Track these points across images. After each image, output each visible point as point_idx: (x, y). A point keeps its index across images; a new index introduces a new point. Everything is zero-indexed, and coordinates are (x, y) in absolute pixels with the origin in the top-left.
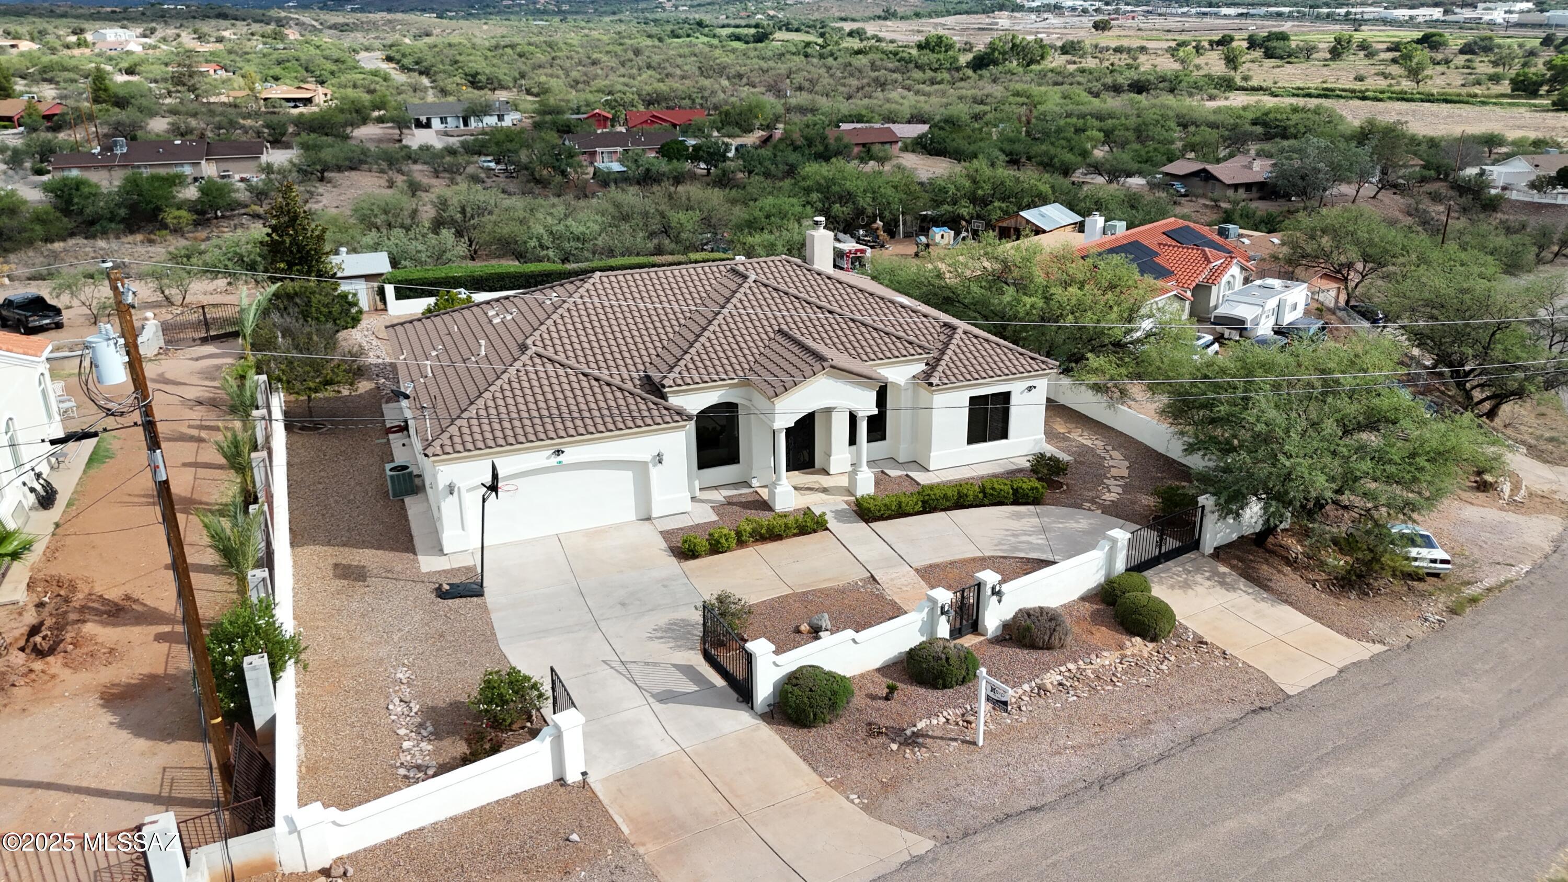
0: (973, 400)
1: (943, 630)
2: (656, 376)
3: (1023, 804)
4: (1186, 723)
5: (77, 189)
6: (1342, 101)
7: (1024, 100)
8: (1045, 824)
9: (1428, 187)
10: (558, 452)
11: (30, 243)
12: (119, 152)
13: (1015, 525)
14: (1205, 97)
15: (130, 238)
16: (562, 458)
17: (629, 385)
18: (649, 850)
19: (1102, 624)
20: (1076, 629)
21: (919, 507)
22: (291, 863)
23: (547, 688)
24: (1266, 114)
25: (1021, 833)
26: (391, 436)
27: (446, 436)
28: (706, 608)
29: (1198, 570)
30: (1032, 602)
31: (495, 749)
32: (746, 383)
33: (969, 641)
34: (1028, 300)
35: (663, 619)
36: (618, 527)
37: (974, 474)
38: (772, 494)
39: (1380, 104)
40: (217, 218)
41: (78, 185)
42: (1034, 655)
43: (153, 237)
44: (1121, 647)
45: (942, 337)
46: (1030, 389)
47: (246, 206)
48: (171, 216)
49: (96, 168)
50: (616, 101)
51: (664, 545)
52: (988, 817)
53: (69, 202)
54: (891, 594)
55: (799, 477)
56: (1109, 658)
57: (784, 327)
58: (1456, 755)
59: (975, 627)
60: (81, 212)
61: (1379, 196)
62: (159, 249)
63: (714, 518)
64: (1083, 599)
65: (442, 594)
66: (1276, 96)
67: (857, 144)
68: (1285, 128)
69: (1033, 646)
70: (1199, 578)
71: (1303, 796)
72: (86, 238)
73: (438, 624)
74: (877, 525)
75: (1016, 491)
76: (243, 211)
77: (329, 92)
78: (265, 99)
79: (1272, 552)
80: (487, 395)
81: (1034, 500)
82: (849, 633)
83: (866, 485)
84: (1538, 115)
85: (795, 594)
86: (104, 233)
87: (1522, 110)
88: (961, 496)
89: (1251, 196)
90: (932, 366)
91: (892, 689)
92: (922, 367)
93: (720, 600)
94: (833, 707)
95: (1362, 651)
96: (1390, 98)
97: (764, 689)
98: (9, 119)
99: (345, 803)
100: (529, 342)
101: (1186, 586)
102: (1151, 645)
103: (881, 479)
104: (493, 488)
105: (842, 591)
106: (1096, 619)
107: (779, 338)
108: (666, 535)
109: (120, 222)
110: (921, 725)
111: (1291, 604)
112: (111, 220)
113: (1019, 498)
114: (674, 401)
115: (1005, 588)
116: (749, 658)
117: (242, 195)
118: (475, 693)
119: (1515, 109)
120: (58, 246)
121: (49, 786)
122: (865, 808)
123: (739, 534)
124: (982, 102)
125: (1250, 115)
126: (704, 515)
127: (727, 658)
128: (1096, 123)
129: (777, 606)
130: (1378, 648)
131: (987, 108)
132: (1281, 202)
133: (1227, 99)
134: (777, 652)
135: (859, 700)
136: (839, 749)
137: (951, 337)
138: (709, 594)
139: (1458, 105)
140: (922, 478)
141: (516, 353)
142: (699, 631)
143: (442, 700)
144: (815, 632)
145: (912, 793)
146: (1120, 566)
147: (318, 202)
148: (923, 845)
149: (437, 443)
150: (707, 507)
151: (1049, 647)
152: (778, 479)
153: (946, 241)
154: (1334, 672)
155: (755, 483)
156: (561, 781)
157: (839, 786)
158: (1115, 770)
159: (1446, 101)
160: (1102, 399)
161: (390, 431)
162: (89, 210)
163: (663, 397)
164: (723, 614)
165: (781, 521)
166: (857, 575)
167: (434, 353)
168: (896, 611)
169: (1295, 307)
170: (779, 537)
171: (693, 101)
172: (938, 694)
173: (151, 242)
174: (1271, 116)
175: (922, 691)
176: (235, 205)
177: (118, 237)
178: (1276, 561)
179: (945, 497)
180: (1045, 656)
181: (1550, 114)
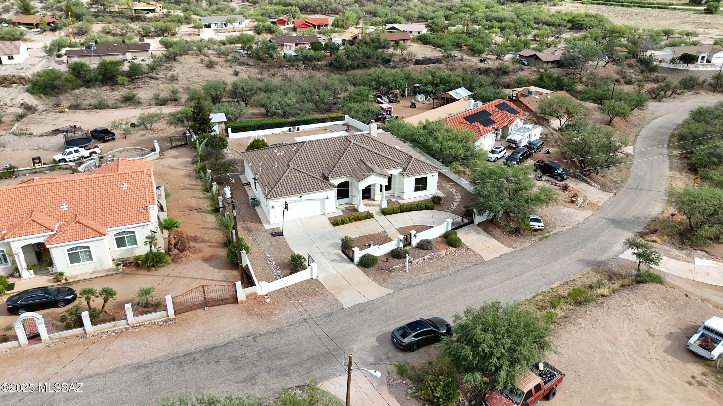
0: (416, 180)
1: (401, 245)
2: (326, 175)
3: (415, 284)
4: (457, 267)
5: (82, 68)
6: (613, 6)
7: (469, 9)
8: (419, 288)
9: (629, 61)
10: (300, 197)
11: (66, 91)
12: (93, 49)
13: (425, 216)
14: (552, 4)
15: (104, 88)
16: (301, 198)
17: (318, 177)
18: (333, 292)
19: (443, 243)
20: (436, 245)
21: (399, 211)
22: (259, 293)
23: (307, 258)
24: (574, 18)
25: (412, 289)
26: (245, 187)
27: (271, 193)
28: (342, 240)
29: (472, 229)
30: (424, 238)
31: (297, 272)
32: (351, 176)
33: (408, 248)
34: (437, 145)
35: (331, 242)
36: (316, 216)
37: (416, 200)
38: (358, 207)
39: (629, 9)
40: (136, 79)
41: (82, 65)
42: (424, 251)
43: (113, 88)
44: (446, 249)
45: (408, 160)
46: (433, 176)
47: (148, 73)
48: (120, 79)
49: (84, 56)
50: (288, 10)
51: (329, 222)
52: (406, 286)
53: (79, 73)
54: (390, 236)
55: (366, 201)
56: (443, 252)
57: (362, 159)
58: (519, 275)
59: (410, 244)
60: (84, 77)
61: (607, 66)
62: (117, 93)
63: (342, 214)
64: (439, 237)
65: (273, 235)
66: (584, 4)
67: (392, 41)
68: (582, 25)
69: (424, 249)
70: (472, 231)
71: (478, 283)
72: (87, 88)
73: (274, 243)
74: (386, 216)
75: (426, 206)
76: (146, 75)
77: (161, 5)
78: (135, 10)
79: (495, 224)
80: (281, 181)
81: (432, 209)
82: (377, 246)
83: (385, 205)
84: (697, 15)
85: (364, 236)
86: (94, 86)
87: (691, 13)
88: (411, 208)
89: (553, 66)
90: (404, 169)
91: (387, 259)
92: (402, 170)
93: (346, 237)
94: (373, 263)
95: (509, 250)
96: (634, 6)
97: (357, 259)
98: (32, 24)
99: (269, 281)
100: (290, 164)
101: (467, 233)
102: (454, 249)
103: (389, 202)
104: (286, 208)
105: (377, 235)
106: (442, 242)
107: (360, 162)
108: (329, 219)
109: (99, 81)
110: (394, 267)
111: (495, 238)
112: (96, 81)
113: (427, 208)
114: (331, 181)
115: (417, 235)
116: (353, 252)
117: (145, 69)
118: (290, 260)
119: (687, 13)
120: (77, 91)
121: (201, 279)
122: (379, 284)
123: (349, 219)
124: (450, 9)
125: (567, 18)
126: (340, 213)
127: (348, 252)
128: (498, 24)
129: (360, 239)
130: (515, 249)
131: (453, 13)
132: (566, 69)
133: (561, 5)
134: (360, 250)
135: (379, 262)
136: (374, 272)
137: (410, 160)
138: (343, 236)
139: (663, 10)
140: (401, 202)
141: (287, 168)
142: (340, 245)
143: (280, 261)
144: (369, 246)
145: (390, 281)
146: (450, 229)
147: (174, 71)
148: (391, 291)
149: (269, 195)
150: (340, 211)
151: (428, 249)
152: (360, 203)
153: (422, 100)
154: (499, 255)
155: (353, 203)
156: (312, 278)
157: (373, 280)
158: (437, 277)
159: (659, 8)
160: (457, 176)
161: (244, 185)
162: (88, 77)
163: (328, 180)
164: (346, 241)
165: (361, 215)
166: (381, 230)
167: (260, 164)
168: (391, 240)
169: (535, 135)
170: (360, 220)
171: (322, 8)
172: (399, 260)
173: (113, 90)
174: (576, 19)
175: (395, 260)
176: (142, 73)
177: (99, 88)
178: (495, 226)
179: (406, 208)
180: (427, 251)
181: (702, 15)
